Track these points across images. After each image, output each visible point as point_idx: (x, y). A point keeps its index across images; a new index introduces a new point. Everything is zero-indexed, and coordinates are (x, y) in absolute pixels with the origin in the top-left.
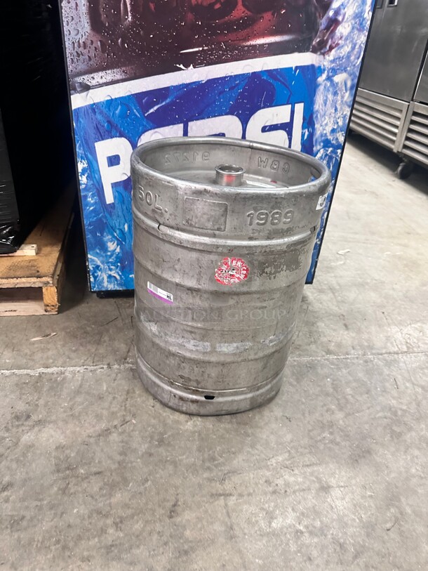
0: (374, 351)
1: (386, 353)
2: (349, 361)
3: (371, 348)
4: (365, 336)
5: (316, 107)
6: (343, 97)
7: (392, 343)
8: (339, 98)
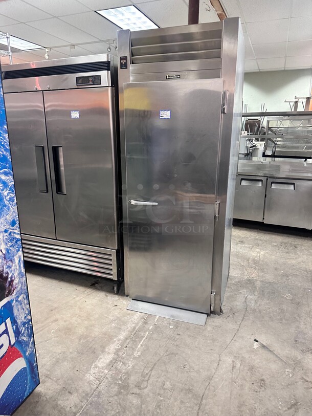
0: (89, 396)
1: (94, 391)
2: (85, 410)
3: (87, 395)
4: (81, 391)
5: (15, 315)
6: (24, 303)
7: (92, 384)
8: (23, 304)
